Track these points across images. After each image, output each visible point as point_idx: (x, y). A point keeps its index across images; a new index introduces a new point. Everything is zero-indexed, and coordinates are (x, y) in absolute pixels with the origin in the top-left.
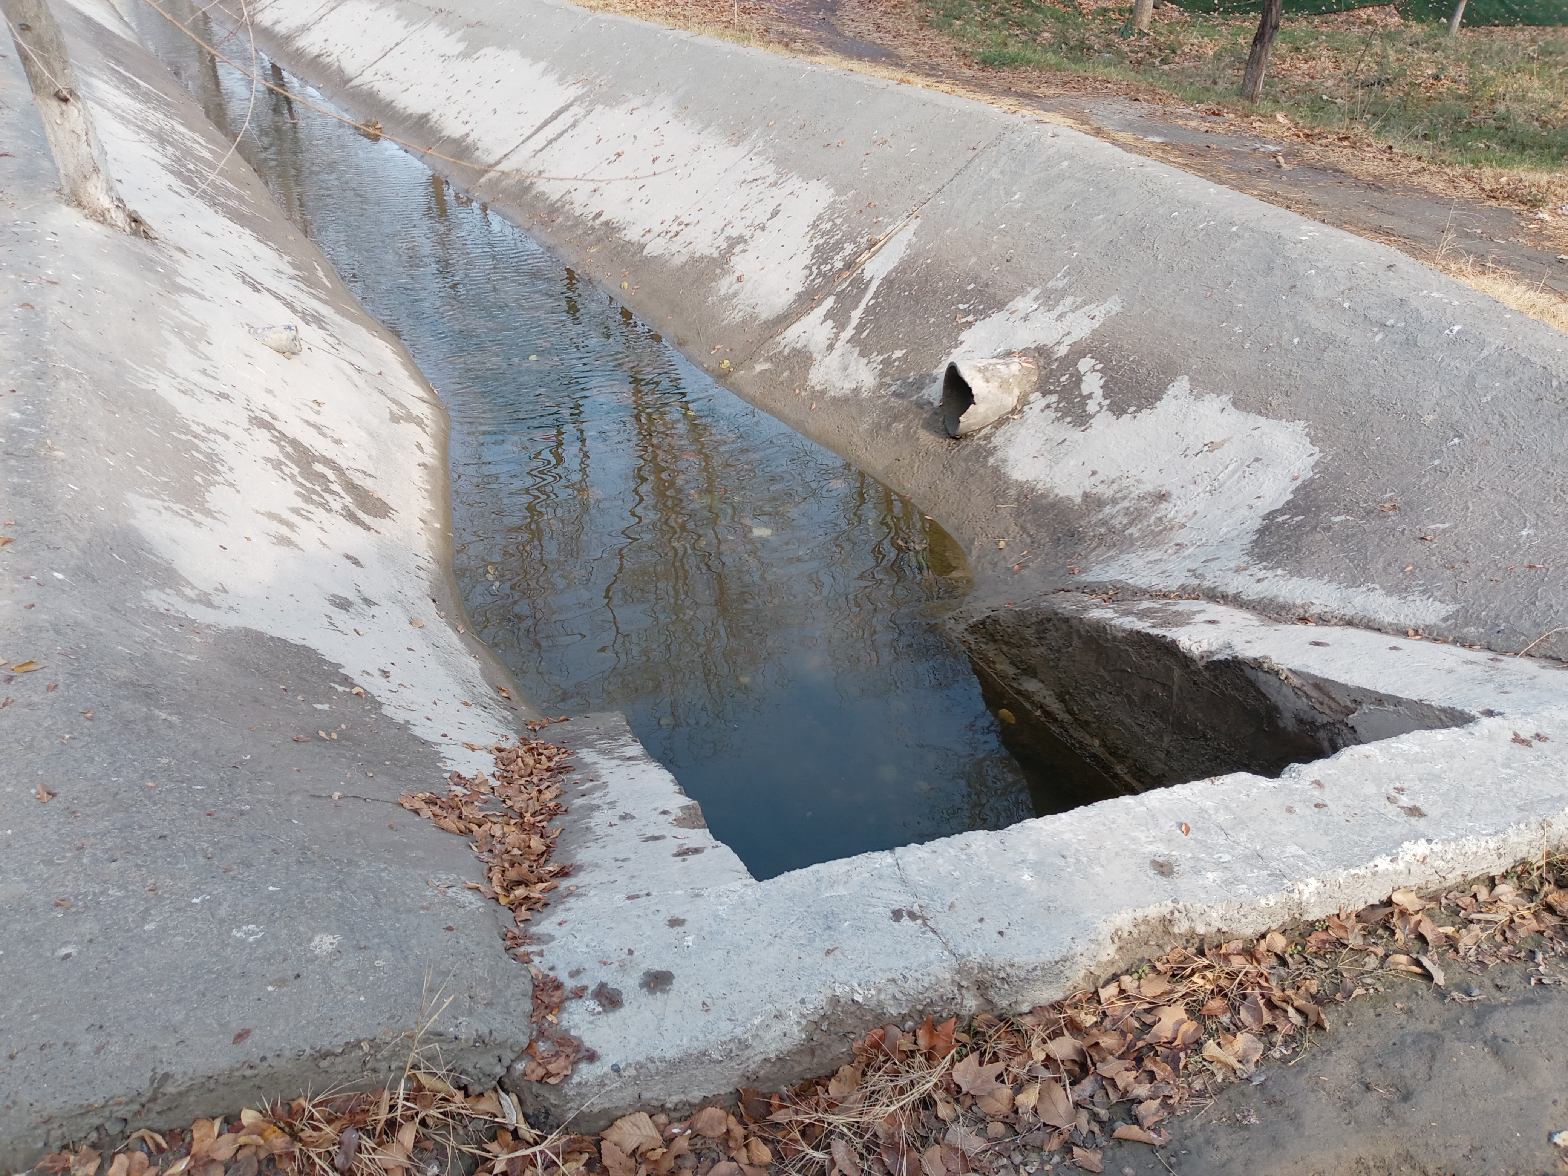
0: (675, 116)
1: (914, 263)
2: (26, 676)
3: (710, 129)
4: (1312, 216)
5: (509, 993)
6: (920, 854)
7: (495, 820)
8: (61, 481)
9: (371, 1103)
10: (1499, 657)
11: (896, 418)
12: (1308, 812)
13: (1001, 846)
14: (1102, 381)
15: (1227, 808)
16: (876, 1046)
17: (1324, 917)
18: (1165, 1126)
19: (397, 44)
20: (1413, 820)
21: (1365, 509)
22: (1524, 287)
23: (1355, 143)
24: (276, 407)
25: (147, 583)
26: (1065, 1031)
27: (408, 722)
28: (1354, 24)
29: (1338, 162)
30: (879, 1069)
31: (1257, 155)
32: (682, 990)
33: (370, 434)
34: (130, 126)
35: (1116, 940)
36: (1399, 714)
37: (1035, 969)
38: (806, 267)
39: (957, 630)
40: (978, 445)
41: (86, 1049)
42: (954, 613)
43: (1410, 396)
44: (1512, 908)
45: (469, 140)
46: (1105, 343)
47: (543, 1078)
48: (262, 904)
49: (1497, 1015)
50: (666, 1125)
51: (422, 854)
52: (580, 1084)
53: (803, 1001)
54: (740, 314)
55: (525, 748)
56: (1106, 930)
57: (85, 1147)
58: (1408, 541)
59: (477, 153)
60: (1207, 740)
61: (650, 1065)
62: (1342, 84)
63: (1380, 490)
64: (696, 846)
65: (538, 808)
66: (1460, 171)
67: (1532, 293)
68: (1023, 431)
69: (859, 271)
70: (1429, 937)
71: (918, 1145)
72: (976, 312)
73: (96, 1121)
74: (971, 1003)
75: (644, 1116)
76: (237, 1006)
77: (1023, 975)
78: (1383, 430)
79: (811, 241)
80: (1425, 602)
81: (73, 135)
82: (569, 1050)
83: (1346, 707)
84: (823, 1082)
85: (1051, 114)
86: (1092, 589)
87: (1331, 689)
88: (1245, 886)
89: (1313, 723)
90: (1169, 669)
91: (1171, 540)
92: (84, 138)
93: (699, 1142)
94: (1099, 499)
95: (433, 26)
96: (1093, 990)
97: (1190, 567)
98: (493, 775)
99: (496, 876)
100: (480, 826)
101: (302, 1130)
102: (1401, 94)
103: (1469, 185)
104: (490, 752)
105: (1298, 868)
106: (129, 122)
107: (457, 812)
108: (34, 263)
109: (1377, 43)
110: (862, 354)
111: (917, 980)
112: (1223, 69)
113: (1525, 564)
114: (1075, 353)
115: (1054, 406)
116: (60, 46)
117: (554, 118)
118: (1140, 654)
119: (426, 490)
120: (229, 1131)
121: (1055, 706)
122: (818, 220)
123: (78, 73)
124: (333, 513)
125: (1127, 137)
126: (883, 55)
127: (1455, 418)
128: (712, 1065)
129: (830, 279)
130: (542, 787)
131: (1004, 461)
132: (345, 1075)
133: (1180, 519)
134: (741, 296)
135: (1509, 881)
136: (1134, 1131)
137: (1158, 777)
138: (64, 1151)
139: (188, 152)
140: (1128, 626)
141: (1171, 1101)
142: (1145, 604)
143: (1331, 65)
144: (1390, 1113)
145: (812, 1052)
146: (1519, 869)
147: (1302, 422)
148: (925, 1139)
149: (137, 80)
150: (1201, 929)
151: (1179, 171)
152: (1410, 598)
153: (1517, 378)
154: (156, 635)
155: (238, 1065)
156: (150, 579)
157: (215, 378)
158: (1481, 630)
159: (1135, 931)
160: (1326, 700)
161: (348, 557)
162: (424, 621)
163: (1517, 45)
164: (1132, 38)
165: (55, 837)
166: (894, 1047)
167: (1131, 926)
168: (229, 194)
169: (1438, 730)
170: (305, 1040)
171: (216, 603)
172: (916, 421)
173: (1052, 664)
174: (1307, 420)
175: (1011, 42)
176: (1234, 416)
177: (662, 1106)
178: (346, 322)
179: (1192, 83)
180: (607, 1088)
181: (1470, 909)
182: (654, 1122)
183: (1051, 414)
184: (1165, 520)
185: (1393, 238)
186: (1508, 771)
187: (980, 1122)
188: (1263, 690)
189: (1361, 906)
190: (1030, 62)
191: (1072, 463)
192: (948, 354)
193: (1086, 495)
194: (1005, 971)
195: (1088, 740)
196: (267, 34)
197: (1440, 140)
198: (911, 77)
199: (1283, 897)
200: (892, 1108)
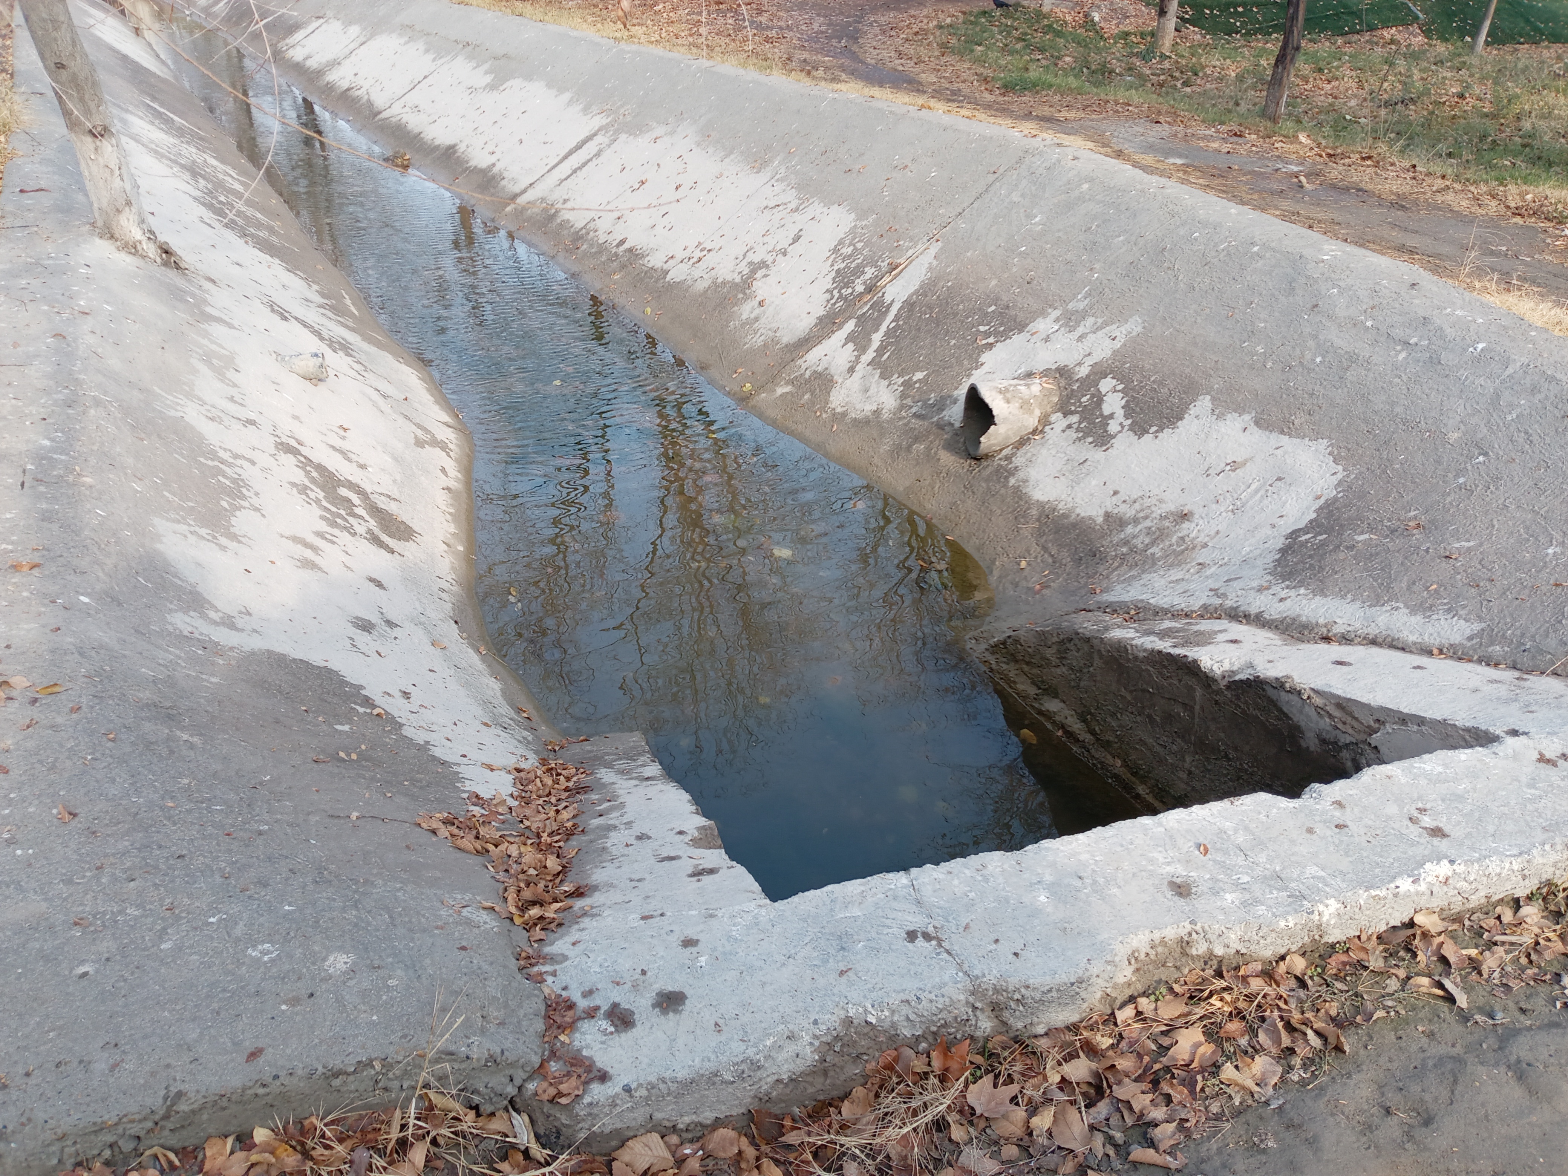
0: (698, 144)
1: (935, 286)
2: (50, 698)
3: (732, 157)
4: (1335, 235)
5: (521, 1013)
6: (935, 874)
7: (512, 840)
8: (88, 506)
9: (382, 1122)
10: (1525, 676)
11: (917, 439)
12: (1329, 833)
13: (1018, 867)
14: (1123, 402)
15: (1246, 829)
16: (890, 1067)
17: (1344, 939)
18: (1181, 1150)
19: (425, 77)
20: (1436, 841)
21: (1388, 527)
22: (1550, 304)
23: (1378, 162)
24: (302, 433)
25: (172, 606)
26: (1081, 1054)
27: (427, 743)
28: (1377, 44)
29: (1361, 181)
30: (893, 1090)
31: (1279, 175)
32: (695, 1010)
33: (395, 459)
34: (164, 160)
35: (1133, 961)
36: (1423, 734)
37: (1050, 991)
38: (828, 291)
39: (977, 649)
40: (999, 465)
41: (100, 1066)
42: (976, 633)
43: (1433, 414)
44: (1536, 930)
45: (495, 170)
46: (1125, 363)
47: (554, 1097)
48: (278, 924)
49: (1521, 1039)
50: (677, 1146)
51: (439, 874)
52: (591, 1104)
53: (816, 1022)
54: (762, 338)
55: (544, 768)
56: (1122, 952)
57: (98, 1164)
58: (1433, 560)
59: (503, 183)
60: (1229, 760)
61: (662, 1086)
62: (1365, 104)
63: (1403, 508)
64: (711, 866)
65: (555, 828)
66: (1484, 188)
67: (1558, 311)
68: (1044, 451)
69: (880, 294)
70: (1452, 959)
71: (931, 1167)
72: (996, 334)
73: (110, 1139)
74: (985, 1025)
75: (656, 1137)
76: (251, 1025)
77: (1038, 996)
78: (1406, 448)
79: (832, 265)
80: (1449, 621)
81: (106, 170)
82: (580, 1071)
83: (1369, 727)
84: (836, 1103)
85: (1072, 137)
86: (1113, 609)
87: (1354, 708)
88: (1264, 908)
89: (1336, 743)
90: (1191, 689)
91: (1193, 559)
92: (117, 172)
93: (711, 1163)
94: (1121, 519)
95: (460, 59)
96: (1109, 1012)
97: (1212, 586)
98: (512, 795)
99: (511, 896)
100: (496, 846)
101: (314, 1148)
102: (1425, 113)
103: (1494, 203)
104: (509, 772)
105: (1318, 889)
106: (163, 156)
107: (474, 832)
108: (67, 294)
109: (1401, 65)
110: (883, 376)
111: (931, 1001)
112: (1246, 90)
113: (1551, 582)
114: (1096, 374)
115: (1075, 426)
116: (95, 84)
117: (579, 147)
118: (1161, 673)
119: (450, 514)
120: (241, 1149)
121: (1076, 726)
122: (839, 244)
123: (115, 111)
124: (357, 537)
125: (1148, 159)
126: (905, 81)
127: (1480, 436)
128: (724, 1086)
129: (851, 302)
130: (560, 808)
131: (1025, 481)
132: (356, 1094)
133: (1202, 538)
134: (763, 320)
135: (1533, 903)
136: (1150, 1155)
137: (1180, 797)
138: (79, 1168)
139: (219, 185)
140: (1149, 646)
141: (1188, 1125)
142: (1167, 624)
143: (1354, 85)
144: (1411, 1138)
145: (825, 1073)
146: (1545, 890)
147: (1325, 441)
148: (938, 1162)
149: (172, 115)
150: (1219, 951)
151: (1200, 193)
152: (1434, 617)
153: (1543, 395)
154: (180, 658)
155: (251, 1084)
156: (175, 602)
157: (242, 405)
158: (1506, 649)
159: (1152, 953)
160: (1349, 720)
161: (371, 580)
162: (445, 642)
163: (1543, 62)
164: (1154, 61)
165: (75, 857)
166: (907, 1068)
167: (1148, 947)
168: (259, 225)
169: (1461, 750)
170: (317, 1059)
171: (240, 626)
172: (937, 442)
173: (1073, 684)
174: (1330, 438)
175: (1032, 66)
176: (1256, 435)
177: (674, 1126)
178: (373, 349)
179: (1214, 105)
180: (619, 1109)
181: (1494, 931)
182: (665, 1143)
183: (1072, 434)
184: (1187, 539)
185: (1417, 257)
186: (1533, 791)
187: (994, 1145)
188: (1285, 710)
189: (1383, 928)
190: (1051, 86)
191: (1094, 482)
192: (969, 376)
193: (1107, 515)
194: (1020, 992)
195: (1109, 760)
196: (298, 69)
197: (1464, 159)
198: (932, 103)
199: (1303, 918)
200: (905, 1130)
